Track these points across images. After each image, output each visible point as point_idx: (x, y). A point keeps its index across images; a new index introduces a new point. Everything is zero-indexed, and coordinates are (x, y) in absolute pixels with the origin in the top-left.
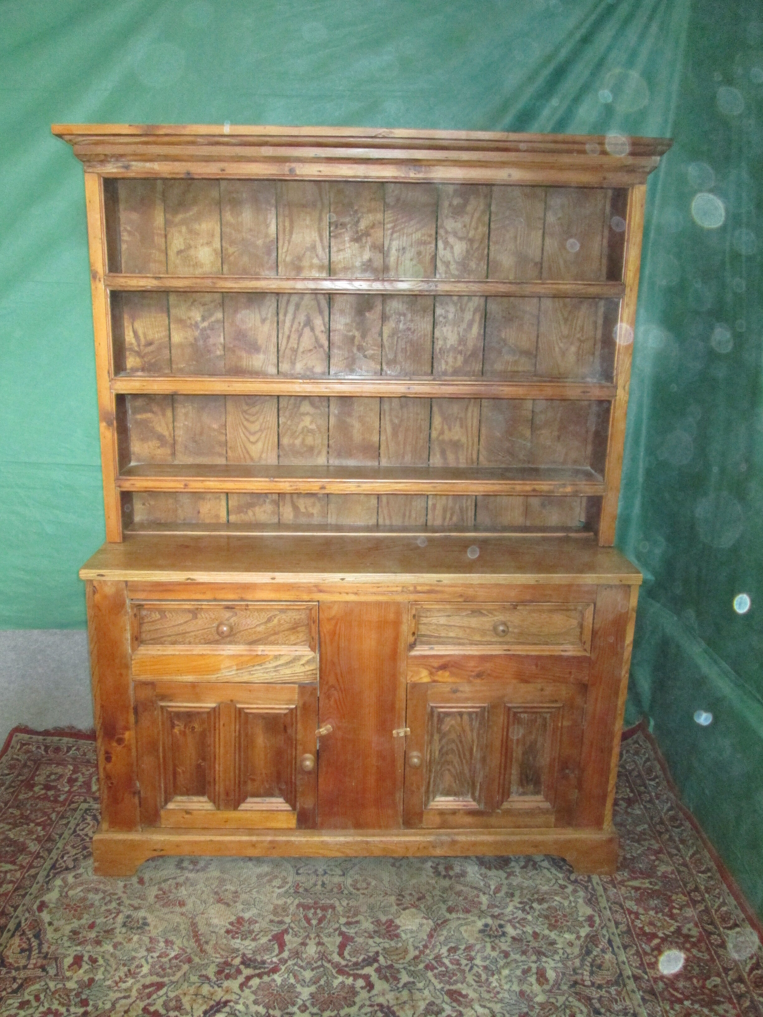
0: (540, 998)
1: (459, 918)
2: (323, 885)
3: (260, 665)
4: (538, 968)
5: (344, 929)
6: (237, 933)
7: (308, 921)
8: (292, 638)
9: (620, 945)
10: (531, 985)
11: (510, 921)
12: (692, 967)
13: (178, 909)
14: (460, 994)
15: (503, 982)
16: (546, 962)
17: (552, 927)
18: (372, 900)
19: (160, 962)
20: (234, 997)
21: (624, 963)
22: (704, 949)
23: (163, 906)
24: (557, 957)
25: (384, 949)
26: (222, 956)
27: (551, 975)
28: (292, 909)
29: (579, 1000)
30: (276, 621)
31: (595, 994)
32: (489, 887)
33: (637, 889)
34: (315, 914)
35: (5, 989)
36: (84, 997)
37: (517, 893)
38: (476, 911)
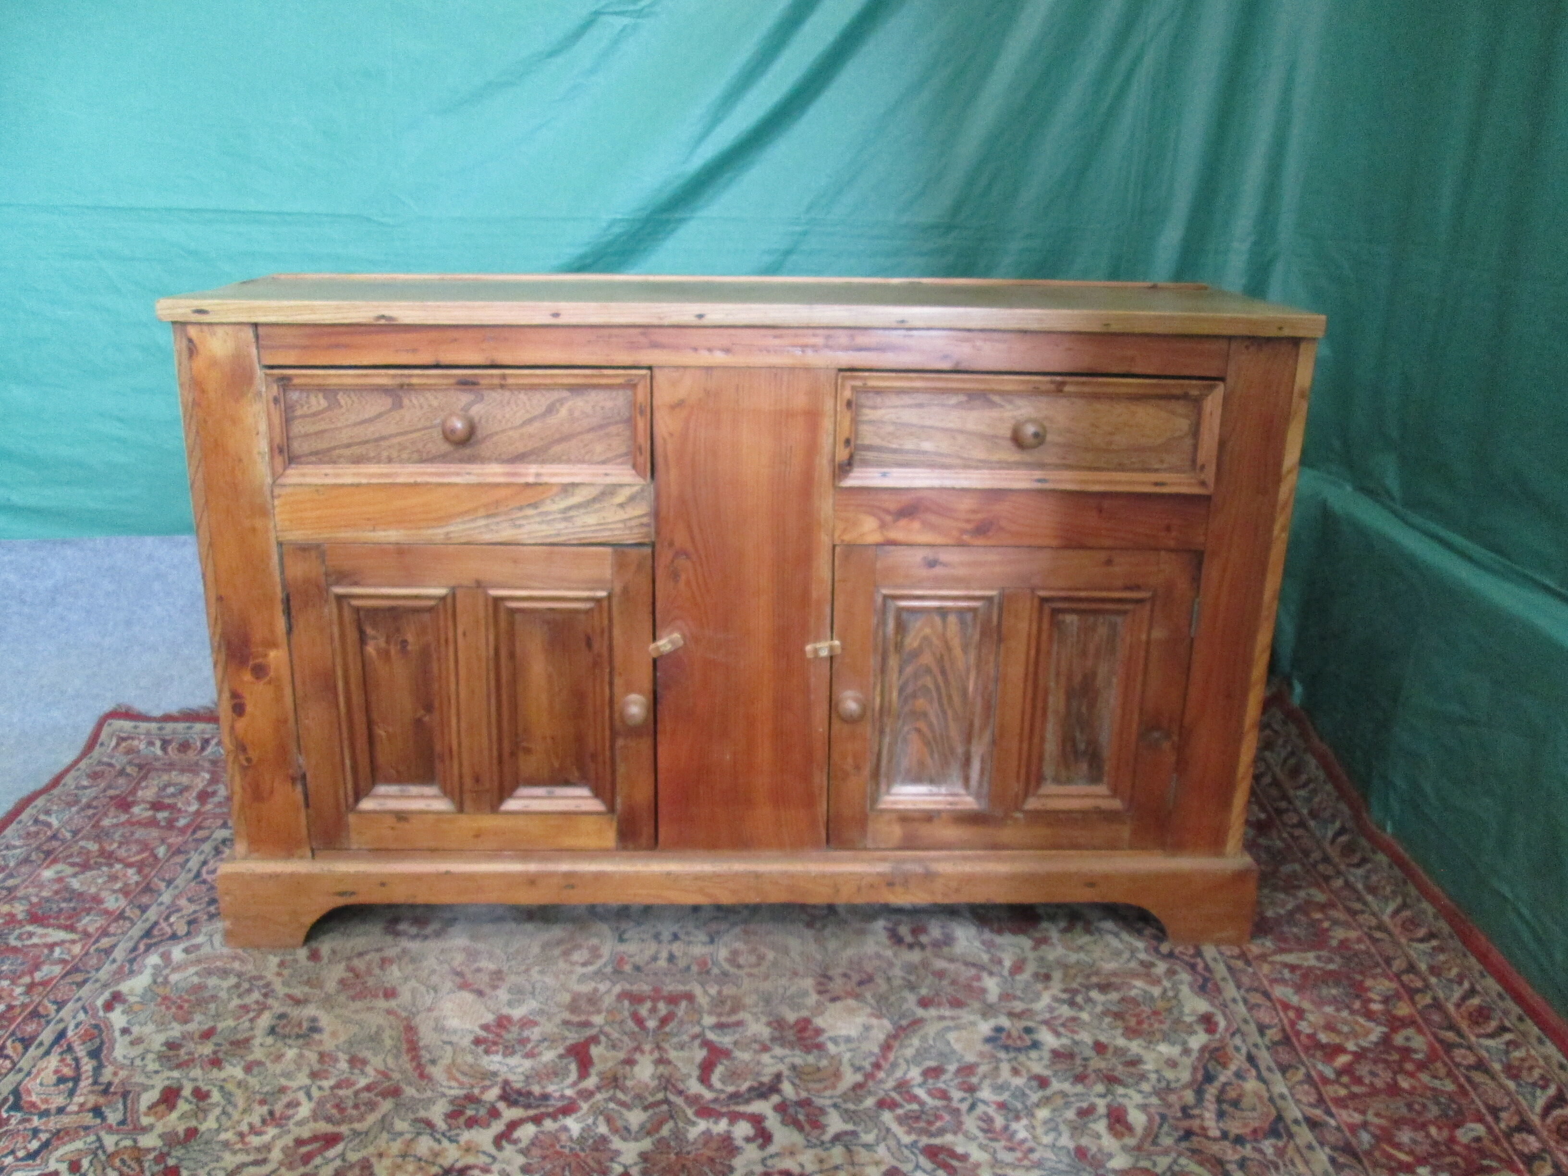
0: (1120, 1162)
1: (942, 1018)
2: (671, 958)
3: (534, 505)
4: (1109, 1106)
5: (711, 1036)
6: (495, 1043)
7: (639, 1021)
8: (599, 448)
9: (1273, 1065)
10: (1098, 1136)
11: (1046, 1022)
12: (1424, 1106)
13: (382, 1004)
14: (953, 1154)
15: (1039, 1131)
16: (1125, 1096)
17: (1131, 1033)
18: (767, 986)
19: (335, 1096)
20: (483, 1160)
21: (1282, 1097)
22: (1442, 1071)
23: (353, 998)
24: (1146, 1087)
25: (794, 1067)
26: (461, 1085)
27: (1137, 1119)
28: (608, 1001)
29: (1201, 1164)
30: (564, 412)
31: (1231, 1154)
32: (1000, 962)
33: (1293, 968)
34: (653, 1010)
35: (13, 1152)
36: (171, 1162)
37: (1057, 975)
38: (977, 1005)
